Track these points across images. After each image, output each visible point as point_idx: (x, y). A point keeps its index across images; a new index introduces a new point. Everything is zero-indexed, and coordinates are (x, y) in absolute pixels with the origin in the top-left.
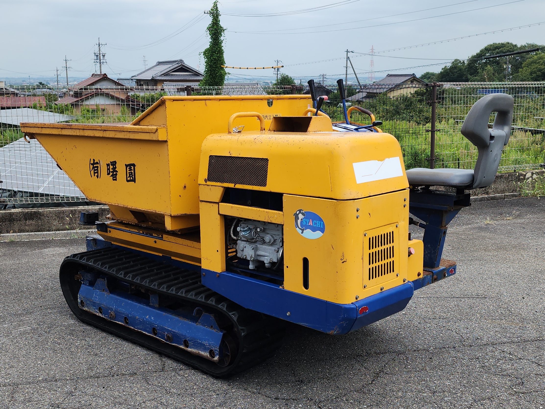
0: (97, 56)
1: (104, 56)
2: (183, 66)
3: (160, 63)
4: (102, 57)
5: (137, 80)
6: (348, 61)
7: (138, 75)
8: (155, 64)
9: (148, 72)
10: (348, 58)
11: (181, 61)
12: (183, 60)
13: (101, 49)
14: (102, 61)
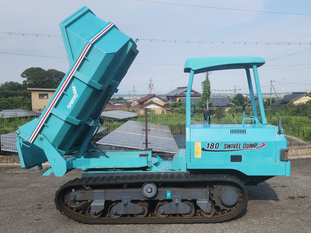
1: (153, 85)
3: (179, 88)
5: (167, 96)
7: (168, 93)
8: (176, 88)
13: (151, 82)
14: (151, 88)
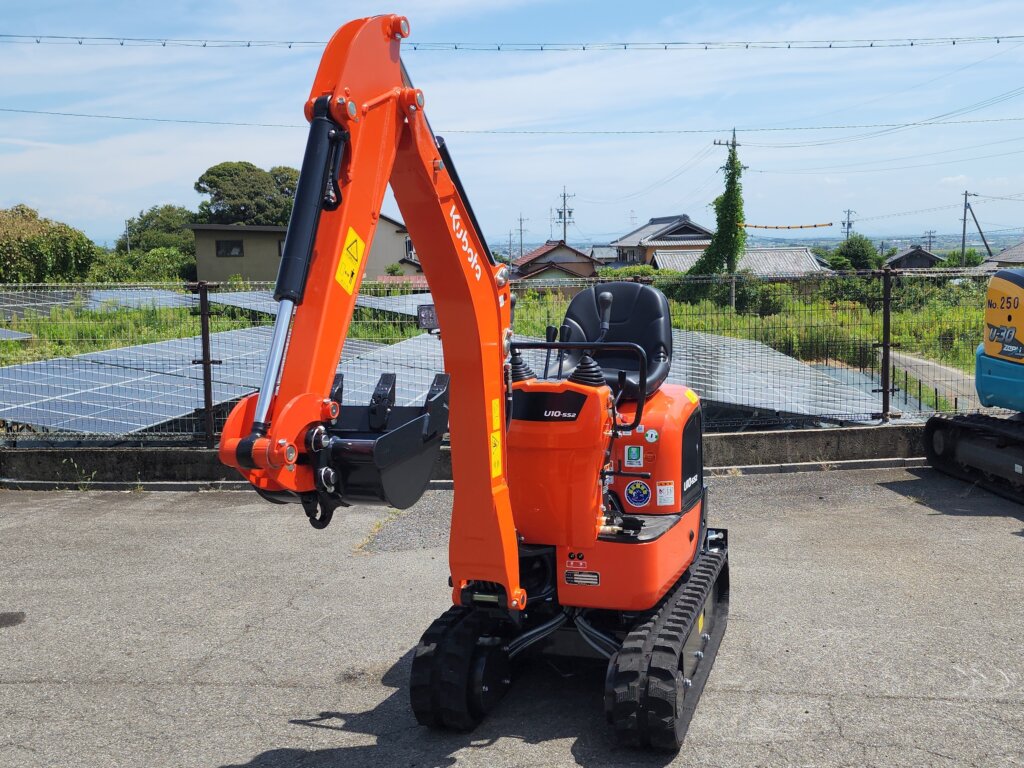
0: (560, 213)
1: (570, 213)
2: (689, 224)
3: (654, 221)
4: (567, 214)
5: (619, 247)
6: (968, 210)
7: (621, 239)
8: (647, 222)
9: (635, 235)
10: (967, 206)
11: (685, 217)
12: (688, 214)
13: (567, 202)
14: (567, 221)
